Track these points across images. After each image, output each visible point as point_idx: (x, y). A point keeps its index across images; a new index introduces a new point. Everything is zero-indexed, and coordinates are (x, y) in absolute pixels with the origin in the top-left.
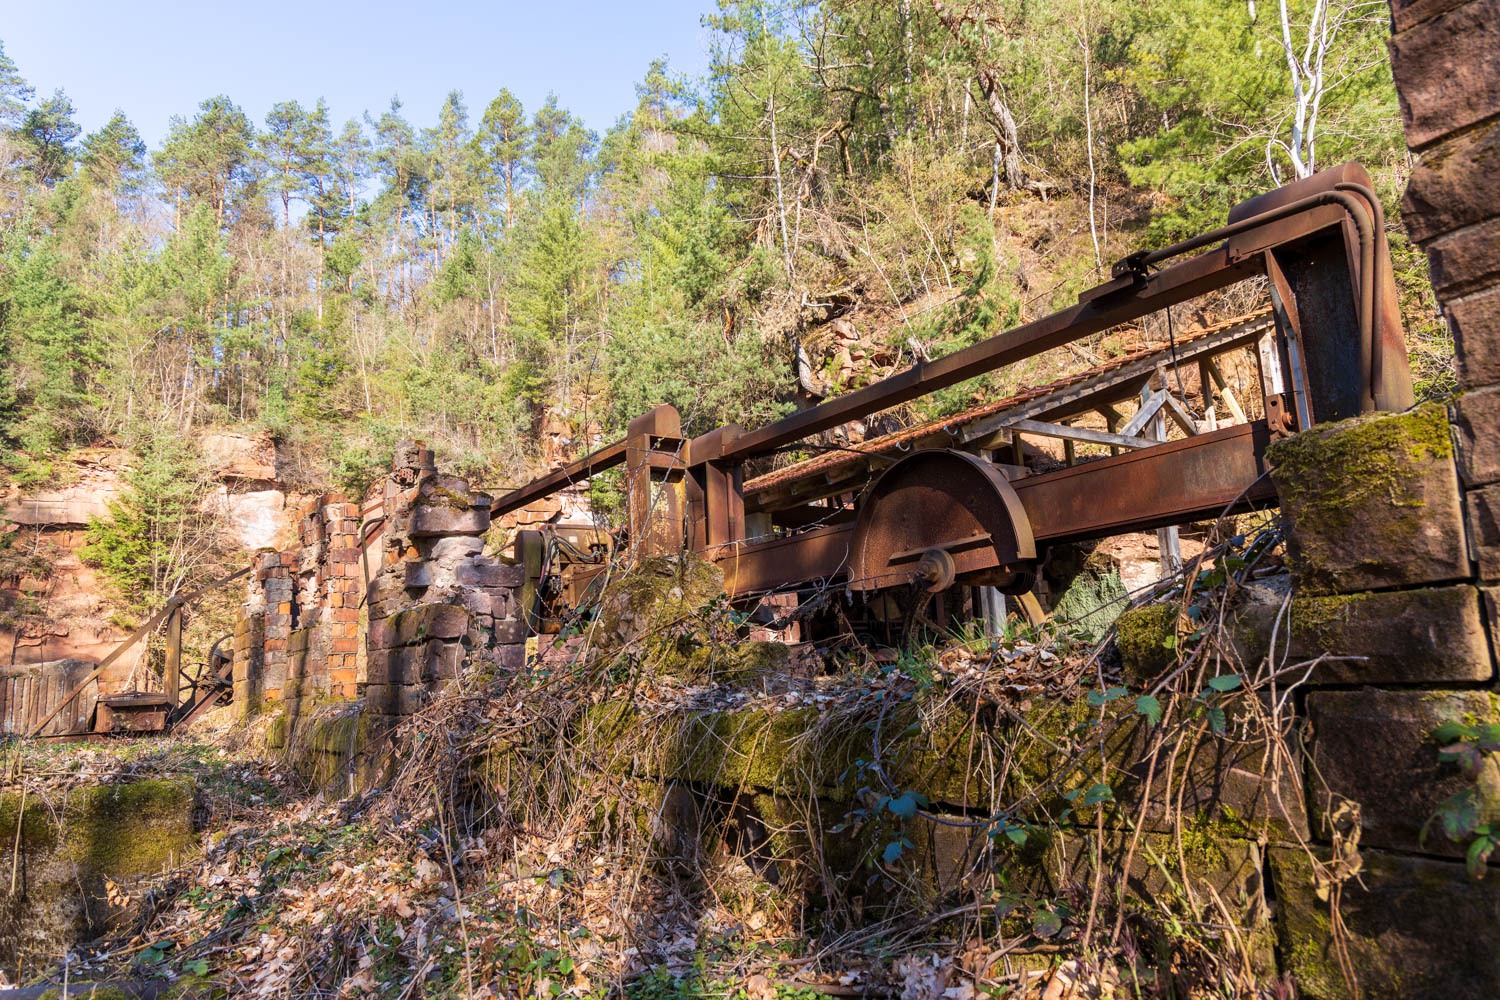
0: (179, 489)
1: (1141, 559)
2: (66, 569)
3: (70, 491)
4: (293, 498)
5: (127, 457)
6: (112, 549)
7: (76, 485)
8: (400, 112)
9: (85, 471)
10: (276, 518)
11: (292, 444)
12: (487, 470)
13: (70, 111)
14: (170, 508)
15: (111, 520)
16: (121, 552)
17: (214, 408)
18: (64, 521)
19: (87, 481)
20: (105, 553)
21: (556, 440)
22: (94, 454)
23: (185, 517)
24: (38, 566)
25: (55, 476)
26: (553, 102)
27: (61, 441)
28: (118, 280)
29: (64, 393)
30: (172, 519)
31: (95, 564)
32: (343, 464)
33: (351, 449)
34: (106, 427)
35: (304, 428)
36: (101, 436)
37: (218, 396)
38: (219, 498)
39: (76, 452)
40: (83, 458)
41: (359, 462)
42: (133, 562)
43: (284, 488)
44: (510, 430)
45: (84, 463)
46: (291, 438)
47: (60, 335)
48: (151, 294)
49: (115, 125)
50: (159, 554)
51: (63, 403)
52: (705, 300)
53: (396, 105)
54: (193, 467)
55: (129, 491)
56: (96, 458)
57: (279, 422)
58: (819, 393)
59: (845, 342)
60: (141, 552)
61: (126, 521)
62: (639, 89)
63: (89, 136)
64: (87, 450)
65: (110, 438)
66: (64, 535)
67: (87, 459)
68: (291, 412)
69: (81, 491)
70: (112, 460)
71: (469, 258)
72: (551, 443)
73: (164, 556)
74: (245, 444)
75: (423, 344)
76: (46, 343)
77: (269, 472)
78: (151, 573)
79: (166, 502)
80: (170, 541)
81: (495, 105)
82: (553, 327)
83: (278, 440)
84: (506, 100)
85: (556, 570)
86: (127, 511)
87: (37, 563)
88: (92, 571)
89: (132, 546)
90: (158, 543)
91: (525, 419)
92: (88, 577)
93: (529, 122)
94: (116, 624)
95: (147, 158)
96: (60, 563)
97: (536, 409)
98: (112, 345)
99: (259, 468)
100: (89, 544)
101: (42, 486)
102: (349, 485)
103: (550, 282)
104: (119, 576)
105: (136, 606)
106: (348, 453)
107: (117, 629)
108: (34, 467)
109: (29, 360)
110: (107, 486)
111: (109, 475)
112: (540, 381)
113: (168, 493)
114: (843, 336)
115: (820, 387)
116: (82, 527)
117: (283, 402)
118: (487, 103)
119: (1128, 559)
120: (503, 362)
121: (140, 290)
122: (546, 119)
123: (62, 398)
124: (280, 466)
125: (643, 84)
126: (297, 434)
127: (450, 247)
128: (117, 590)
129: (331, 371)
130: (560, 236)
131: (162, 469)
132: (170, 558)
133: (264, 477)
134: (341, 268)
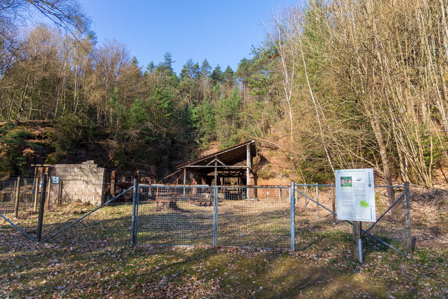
3: (211, 150)
5: (220, 143)
9: (213, 146)
13: (220, 68)
19: (213, 148)
22: (215, 143)
25: (208, 147)
27: (209, 141)
29: (209, 132)
34: (218, 137)
36: (216, 139)
39: (212, 142)
45: (213, 144)
47: (210, 120)
49: (227, 69)
51: (210, 134)
64: (214, 142)
65: (218, 139)
70: (218, 143)
76: (208, 122)
101: (206, 150)
108: (205, 146)
109: (205, 126)
111: (217, 146)
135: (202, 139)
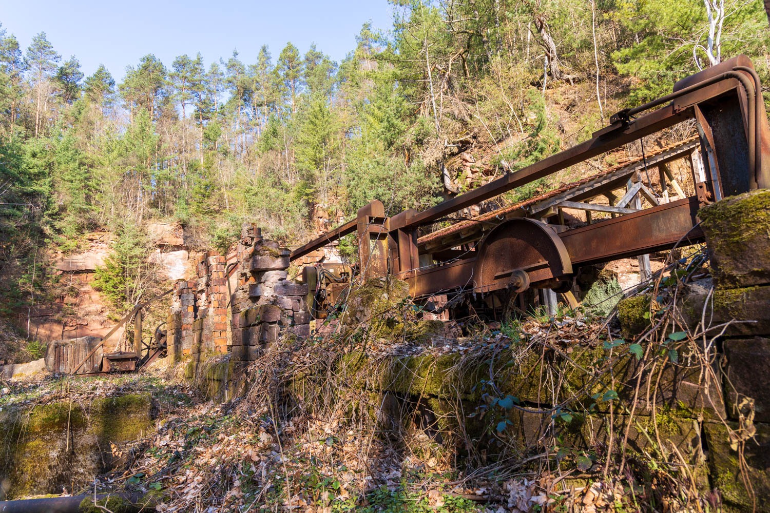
0: (137, 251)
1: (629, 272)
2: (85, 292)
3: (86, 254)
4: (192, 254)
5: (112, 236)
6: (107, 282)
7: (88, 251)
8: (238, 57)
9: (93, 244)
10: (184, 264)
11: (191, 227)
12: (287, 237)
13: (78, 66)
14: (133, 261)
15: (106, 268)
16: (111, 283)
17: (153, 210)
18: (84, 269)
19: (94, 249)
20: (104, 284)
21: (321, 220)
22: (96, 235)
23: (140, 265)
24: (72, 291)
25: (79, 247)
26: (314, 48)
27: (80, 229)
28: (105, 149)
29: (81, 206)
30: (134, 266)
31: (99, 290)
32: (216, 236)
33: (220, 228)
34: (101, 222)
35: (196, 219)
36: (99, 226)
37: (154, 205)
38: (157, 255)
39: (88, 234)
40: (91, 237)
41: (224, 235)
42: (117, 288)
43: (187, 249)
44: (298, 216)
45: (92, 240)
46: (190, 224)
47: (78, 177)
48: (121, 155)
49: (100, 72)
50: (129, 284)
51: (81, 211)
52: (395, 145)
53: (236, 54)
54: (144, 240)
55: (113, 253)
56: (98, 237)
57: (184, 216)
58: (455, 191)
59: (468, 164)
60: (120, 283)
61: (113, 268)
62: (358, 38)
63: (88, 78)
64: (93, 233)
65: (104, 227)
66: (84, 275)
67: (93, 238)
68: (190, 211)
69: (91, 254)
70: (105, 238)
71: (274, 129)
72: (319, 222)
73: (132, 285)
74: (168, 228)
75: (253, 174)
76: (72, 182)
77: (180, 241)
78: (126, 293)
79: (131, 258)
80: (134, 277)
81: (285, 51)
82: (318, 163)
83: (184, 225)
84: (290, 48)
85: (324, 286)
86: (113, 263)
87: (72, 289)
88: (98, 293)
89: (117, 280)
90: (128, 278)
91: (305, 211)
92: (96, 296)
93: (302, 59)
94: (110, 318)
95: (116, 88)
96: (82, 289)
97: (311, 205)
98: (103, 181)
99: (175, 240)
100: (96, 279)
101: (72, 252)
102: (219, 247)
103: (315, 140)
104: (111, 295)
105: (119, 310)
106: (218, 230)
107: (111, 321)
108: (69, 243)
109: (64, 190)
110: (104, 251)
111: (104, 245)
112: (312, 190)
113: (132, 254)
114: (466, 161)
115: (455, 188)
116: (92, 271)
117: (186, 206)
118: (281, 51)
119: (622, 272)
120: (293, 182)
121: (115, 153)
122: (311, 57)
123: (80, 208)
124: (186, 238)
125: (359, 35)
126: (193, 222)
127: (265, 125)
128: (110, 302)
129: (209, 189)
130: (320, 117)
131: (129, 242)
132: (134, 286)
133: (178, 244)
134: (211, 138)
135: (58, 225)
